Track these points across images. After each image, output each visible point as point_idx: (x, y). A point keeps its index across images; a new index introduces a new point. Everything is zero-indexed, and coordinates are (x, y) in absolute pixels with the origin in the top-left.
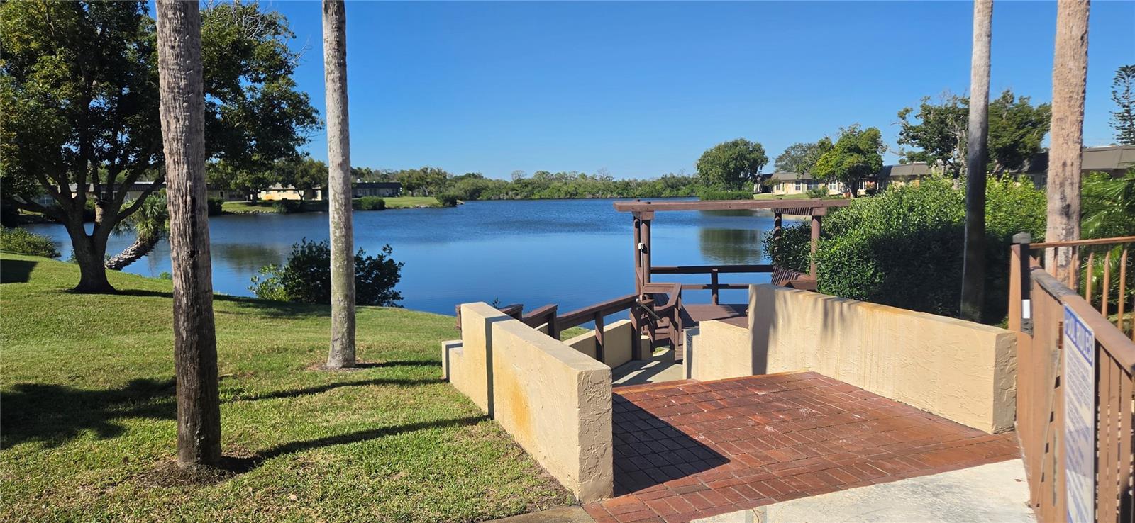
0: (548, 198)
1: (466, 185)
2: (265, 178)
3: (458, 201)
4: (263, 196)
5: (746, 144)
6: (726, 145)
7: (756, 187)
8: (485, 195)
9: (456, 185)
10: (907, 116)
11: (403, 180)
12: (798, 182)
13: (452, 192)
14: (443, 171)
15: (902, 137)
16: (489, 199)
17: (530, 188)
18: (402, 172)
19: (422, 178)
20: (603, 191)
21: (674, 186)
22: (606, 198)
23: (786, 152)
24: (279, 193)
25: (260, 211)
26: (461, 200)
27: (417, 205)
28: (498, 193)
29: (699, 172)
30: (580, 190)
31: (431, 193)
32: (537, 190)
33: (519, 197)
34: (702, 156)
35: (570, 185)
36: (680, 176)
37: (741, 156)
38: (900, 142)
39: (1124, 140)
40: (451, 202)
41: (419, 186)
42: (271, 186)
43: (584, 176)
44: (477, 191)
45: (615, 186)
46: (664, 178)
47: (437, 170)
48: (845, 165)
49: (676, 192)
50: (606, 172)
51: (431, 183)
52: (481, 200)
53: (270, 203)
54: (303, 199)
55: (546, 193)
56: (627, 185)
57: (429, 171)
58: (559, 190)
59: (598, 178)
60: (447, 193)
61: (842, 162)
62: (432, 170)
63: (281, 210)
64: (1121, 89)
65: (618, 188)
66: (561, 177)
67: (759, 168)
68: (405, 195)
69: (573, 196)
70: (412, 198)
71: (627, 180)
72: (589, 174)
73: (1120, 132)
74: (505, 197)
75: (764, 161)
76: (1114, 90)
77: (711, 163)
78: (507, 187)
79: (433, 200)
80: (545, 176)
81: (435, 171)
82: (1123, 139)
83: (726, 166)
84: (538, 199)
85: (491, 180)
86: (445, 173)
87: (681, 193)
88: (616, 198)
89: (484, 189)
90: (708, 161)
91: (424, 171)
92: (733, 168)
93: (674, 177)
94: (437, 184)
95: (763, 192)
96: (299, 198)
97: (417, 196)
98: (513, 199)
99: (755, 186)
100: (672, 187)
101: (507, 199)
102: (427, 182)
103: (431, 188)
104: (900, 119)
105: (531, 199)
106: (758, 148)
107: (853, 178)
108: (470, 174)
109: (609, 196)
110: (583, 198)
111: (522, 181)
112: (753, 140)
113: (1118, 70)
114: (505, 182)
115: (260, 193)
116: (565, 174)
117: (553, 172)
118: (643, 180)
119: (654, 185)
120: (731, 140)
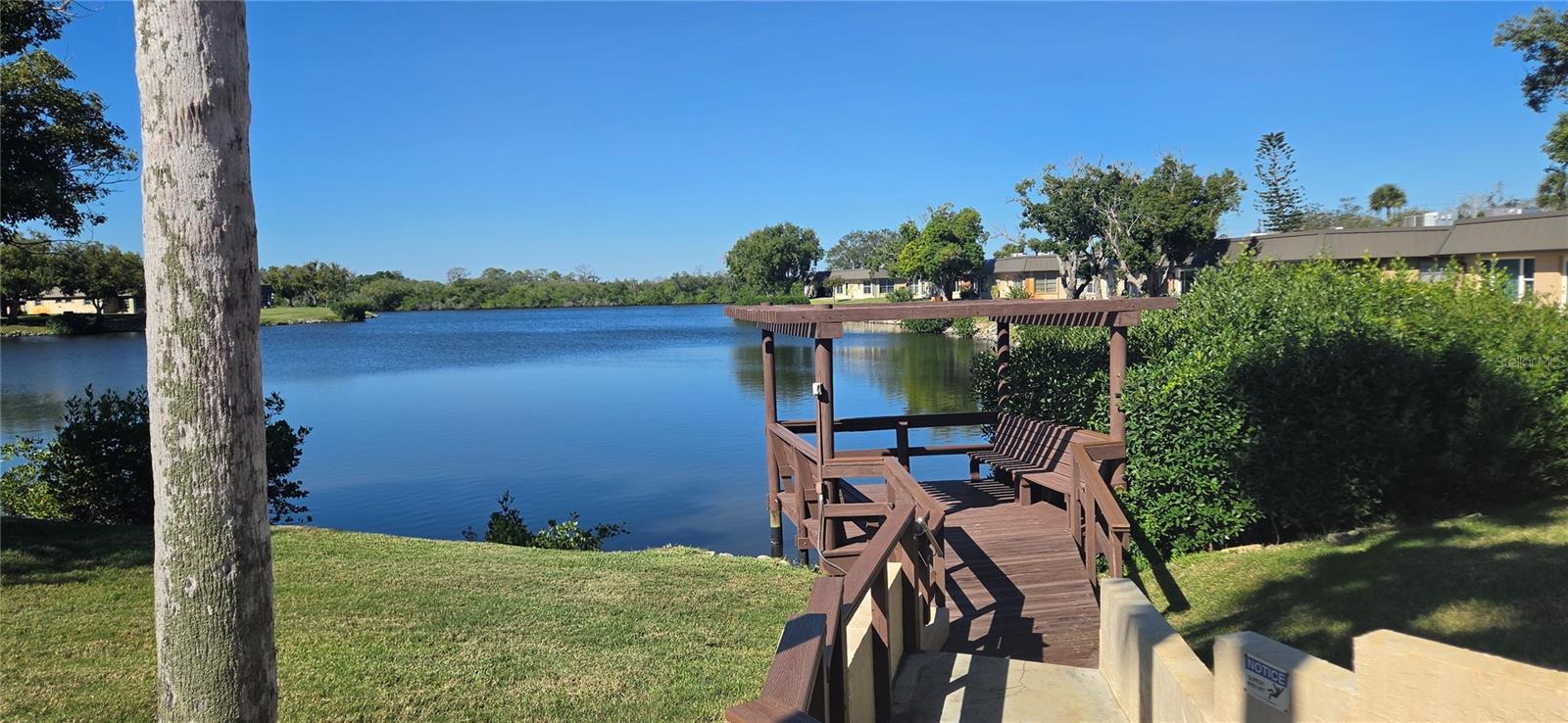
0: (506, 308)
1: (376, 288)
2: (33, 281)
3: (367, 312)
4: (31, 308)
5: (793, 230)
6: (767, 231)
7: (808, 290)
8: (409, 302)
9: (361, 290)
10: (1027, 190)
11: (275, 282)
12: (866, 282)
13: (354, 299)
14: (341, 268)
15: (1026, 219)
16: (415, 309)
17: (477, 293)
18: (274, 269)
19: (307, 279)
20: (589, 296)
21: (690, 290)
22: (593, 306)
23: (841, 242)
24: (59, 304)
25: (24, 332)
26: (370, 311)
27: (300, 320)
28: (429, 300)
29: (729, 268)
30: (554, 295)
31: (321, 302)
32: (489, 295)
33: (461, 306)
34: (735, 247)
35: (540, 289)
36: (697, 276)
37: (789, 248)
38: (1024, 226)
39: (1272, 227)
40: (357, 314)
41: (301, 290)
42: (44, 293)
43: (556, 276)
44: (395, 297)
45: (605, 289)
46: (676, 279)
47: (331, 267)
48: (938, 258)
49: (692, 298)
50: (588, 270)
51: (322, 286)
52: (401, 310)
53: (42, 320)
54: (102, 312)
55: (503, 300)
56: (622, 288)
57: (318, 268)
58: (523, 296)
59: (576, 278)
60: (347, 301)
61: (933, 254)
62: (322, 266)
63: (61, 331)
64: (1266, 162)
65: (610, 292)
66: (522, 277)
67: (812, 262)
68: (279, 304)
69: (544, 304)
70: (291, 309)
71: (622, 281)
72: (564, 273)
73: (1266, 217)
74: (441, 306)
75: (819, 254)
76: (1258, 163)
77: (748, 257)
78: (444, 291)
79: (327, 312)
80: (497, 276)
81: (328, 268)
82: (1271, 225)
83: (767, 260)
84: (491, 309)
85: (416, 282)
86: (344, 270)
87: (699, 298)
88: (607, 306)
89: (405, 294)
90: (743, 252)
91: (311, 267)
92: (778, 264)
93: (688, 276)
94: (332, 287)
95: (817, 297)
96: (95, 311)
97: (298, 306)
98: (453, 309)
99: (806, 288)
100: (686, 290)
101: (443, 309)
102: (316, 285)
103: (321, 294)
104: (1019, 195)
105: (481, 308)
106: (810, 237)
107: (945, 276)
108: (382, 273)
109: (597, 303)
110: (560, 307)
111: (466, 283)
112: (803, 226)
113: (1262, 138)
114: (439, 284)
115: (24, 303)
116: (528, 272)
117: (511, 269)
118: (646, 282)
119: (661, 287)
120: (774, 225)
